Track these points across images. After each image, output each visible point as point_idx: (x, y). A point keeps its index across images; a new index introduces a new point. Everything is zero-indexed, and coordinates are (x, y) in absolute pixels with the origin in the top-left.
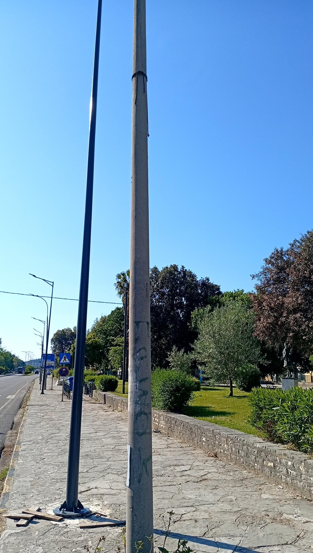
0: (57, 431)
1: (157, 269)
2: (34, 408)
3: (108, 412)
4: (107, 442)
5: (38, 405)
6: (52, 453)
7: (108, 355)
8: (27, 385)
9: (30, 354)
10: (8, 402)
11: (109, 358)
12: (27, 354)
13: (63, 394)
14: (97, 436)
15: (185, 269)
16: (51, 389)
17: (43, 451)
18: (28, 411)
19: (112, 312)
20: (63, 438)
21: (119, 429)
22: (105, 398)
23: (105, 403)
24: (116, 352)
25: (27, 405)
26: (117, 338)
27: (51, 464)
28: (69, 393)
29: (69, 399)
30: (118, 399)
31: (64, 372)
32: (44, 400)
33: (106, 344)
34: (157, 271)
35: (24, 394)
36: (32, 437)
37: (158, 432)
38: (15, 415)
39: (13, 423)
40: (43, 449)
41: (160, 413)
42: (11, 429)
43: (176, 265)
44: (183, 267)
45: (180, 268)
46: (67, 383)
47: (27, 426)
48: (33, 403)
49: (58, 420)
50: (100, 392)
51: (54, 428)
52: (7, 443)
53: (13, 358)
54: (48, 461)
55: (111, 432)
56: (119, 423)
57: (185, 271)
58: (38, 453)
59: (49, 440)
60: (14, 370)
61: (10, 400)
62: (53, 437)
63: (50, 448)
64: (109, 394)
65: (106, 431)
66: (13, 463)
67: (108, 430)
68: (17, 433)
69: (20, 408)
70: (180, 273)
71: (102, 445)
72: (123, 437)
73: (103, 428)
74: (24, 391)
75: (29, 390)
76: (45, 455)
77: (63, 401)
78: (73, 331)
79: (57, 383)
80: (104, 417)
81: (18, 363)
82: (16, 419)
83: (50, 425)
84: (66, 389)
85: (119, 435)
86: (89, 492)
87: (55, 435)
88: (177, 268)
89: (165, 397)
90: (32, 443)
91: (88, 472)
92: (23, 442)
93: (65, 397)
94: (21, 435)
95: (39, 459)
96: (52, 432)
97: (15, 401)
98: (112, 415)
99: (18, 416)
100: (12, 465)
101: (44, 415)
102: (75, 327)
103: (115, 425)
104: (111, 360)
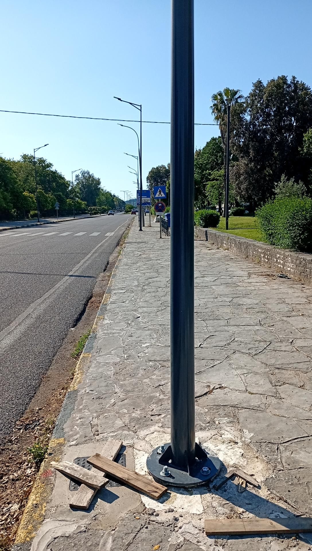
0: (155, 274)
1: (261, 83)
2: (132, 246)
3: (212, 250)
4: (220, 291)
5: (135, 243)
6: (149, 308)
7: (206, 190)
8: (127, 222)
9: (129, 193)
10: (106, 239)
11: (206, 194)
12: (126, 193)
13: (161, 231)
14: (205, 281)
15: (296, 80)
16: (149, 225)
17: (138, 304)
18: (125, 248)
19: (207, 144)
20: (162, 284)
21: (231, 273)
22: (206, 234)
23: (207, 240)
24: (214, 187)
25: (125, 243)
26: (214, 172)
27: (147, 329)
28: (167, 229)
29: (168, 236)
30: (224, 235)
31: (160, 208)
32: (142, 237)
33: (202, 179)
34: (261, 85)
35: (123, 231)
36: (126, 283)
37: (285, 277)
38: (111, 253)
39: (108, 264)
40: (138, 300)
41: (287, 254)
42: (105, 270)
43: (285, 77)
44: (294, 78)
45: (289, 81)
46: (165, 220)
47: (122, 267)
48: (131, 241)
49: (157, 260)
50: (200, 228)
51: (152, 270)
52: (97, 290)
53: (113, 198)
54: (143, 323)
55: (222, 277)
56: (228, 265)
57: (297, 83)
58: (131, 307)
59: (146, 287)
60: (115, 209)
61: (108, 238)
62: (151, 283)
63: (147, 299)
64: (210, 230)
65: (215, 275)
66: (96, 324)
67: (217, 273)
68: (109, 276)
69: (117, 246)
70: (289, 86)
71: (213, 296)
72: (239, 284)
73: (210, 271)
74: (123, 228)
75: (128, 227)
76: (140, 310)
77: (162, 237)
78: (167, 168)
79: (155, 220)
80: (209, 257)
81: (118, 203)
82: (111, 259)
83: (147, 266)
84: (165, 225)
85: (233, 280)
86: (210, 396)
87: (153, 279)
88: (286, 79)
89: (294, 232)
90: (124, 291)
91: (202, 347)
92: (114, 289)
93: (163, 234)
94: (113, 279)
95: (131, 318)
96: (150, 276)
97: (113, 238)
98: (218, 254)
99: (115, 254)
100: (95, 328)
101: (141, 253)
102: (169, 164)
103: (224, 267)
104: (208, 195)
